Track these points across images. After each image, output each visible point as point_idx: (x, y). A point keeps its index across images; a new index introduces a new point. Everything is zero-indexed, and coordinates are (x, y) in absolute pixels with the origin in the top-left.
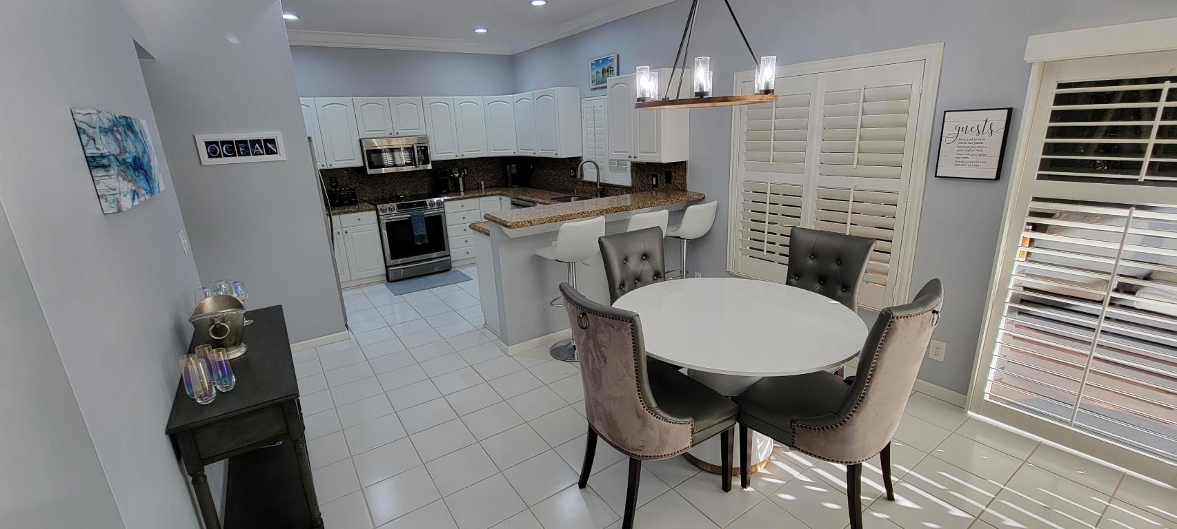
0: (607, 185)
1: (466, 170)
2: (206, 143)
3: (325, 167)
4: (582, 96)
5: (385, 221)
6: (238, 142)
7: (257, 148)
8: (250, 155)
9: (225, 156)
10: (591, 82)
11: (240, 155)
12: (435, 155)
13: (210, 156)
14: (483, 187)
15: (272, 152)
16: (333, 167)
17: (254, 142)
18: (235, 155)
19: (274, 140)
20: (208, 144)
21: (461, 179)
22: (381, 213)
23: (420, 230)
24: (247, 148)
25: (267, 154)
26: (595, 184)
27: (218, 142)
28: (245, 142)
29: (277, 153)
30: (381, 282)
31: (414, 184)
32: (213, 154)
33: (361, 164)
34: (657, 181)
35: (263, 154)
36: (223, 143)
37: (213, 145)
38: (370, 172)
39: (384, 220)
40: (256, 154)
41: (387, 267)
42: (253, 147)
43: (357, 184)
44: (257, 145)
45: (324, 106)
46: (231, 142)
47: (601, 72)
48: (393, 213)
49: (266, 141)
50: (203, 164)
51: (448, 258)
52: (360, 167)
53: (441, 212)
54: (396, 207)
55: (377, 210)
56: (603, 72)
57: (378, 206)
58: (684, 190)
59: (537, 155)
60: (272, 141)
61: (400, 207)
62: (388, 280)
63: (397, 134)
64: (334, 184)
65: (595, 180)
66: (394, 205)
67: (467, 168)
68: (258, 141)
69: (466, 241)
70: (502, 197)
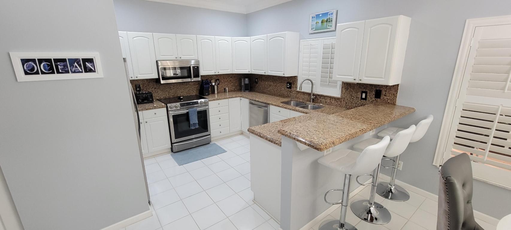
0: (319, 95)
1: (218, 81)
2: (22, 60)
3: (133, 79)
4: (302, 38)
5: (173, 115)
6: (56, 60)
7: (76, 66)
8: (69, 73)
9: (43, 73)
10: (310, 29)
11: (58, 72)
12: (203, 72)
13: (26, 73)
14: (227, 91)
15: (90, 71)
16: (138, 78)
17: (73, 61)
18: (53, 73)
19: (92, 59)
20: (24, 61)
21: (216, 87)
22: (169, 109)
23: (194, 120)
24: (65, 66)
25: (86, 71)
26: (309, 94)
27: (35, 59)
28: (64, 60)
29: (95, 71)
30: (168, 153)
31: (188, 89)
32: (30, 71)
33: (157, 77)
34: (366, 96)
35: (82, 72)
36: (41, 61)
37: (30, 63)
38: (162, 82)
39: (171, 113)
40: (75, 72)
41: (172, 144)
42: (72, 65)
43: (153, 89)
44: (76, 64)
45: (133, 38)
46: (49, 60)
47: (320, 22)
48: (176, 109)
49: (85, 60)
50: (18, 81)
51: (210, 136)
52: (156, 79)
53: (207, 108)
54: (179, 105)
55: (167, 107)
56: (322, 22)
57: (168, 105)
58: (394, 104)
59: (266, 74)
60: (91, 61)
61: (182, 105)
62: (172, 151)
63: (180, 58)
64: (138, 89)
65: (309, 91)
66: (178, 104)
67: (219, 80)
68: (77, 60)
69: (220, 125)
70: (241, 98)
